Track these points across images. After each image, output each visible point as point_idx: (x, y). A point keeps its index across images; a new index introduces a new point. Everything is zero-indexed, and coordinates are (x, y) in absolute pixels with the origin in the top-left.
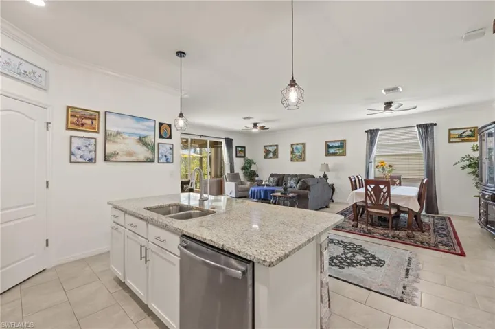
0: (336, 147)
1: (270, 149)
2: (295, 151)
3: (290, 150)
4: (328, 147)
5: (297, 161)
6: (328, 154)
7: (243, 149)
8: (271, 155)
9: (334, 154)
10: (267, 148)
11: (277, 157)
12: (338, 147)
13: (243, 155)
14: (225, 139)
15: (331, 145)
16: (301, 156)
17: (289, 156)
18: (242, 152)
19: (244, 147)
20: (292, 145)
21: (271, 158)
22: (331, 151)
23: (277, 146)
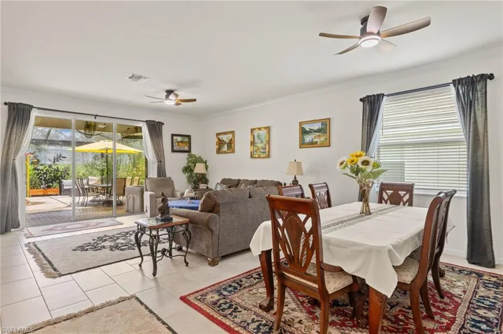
0: (315, 132)
1: (226, 138)
2: (256, 139)
3: (249, 138)
4: (304, 132)
5: (259, 157)
6: (303, 144)
7: (186, 140)
8: (225, 148)
9: (312, 144)
10: (220, 137)
11: (234, 152)
12: (319, 131)
13: (186, 148)
14: (147, 121)
15: (307, 128)
16: (265, 149)
17: (249, 149)
18: (183, 143)
19: (189, 137)
20: (252, 130)
21: (225, 152)
22: (308, 139)
23: (232, 132)
